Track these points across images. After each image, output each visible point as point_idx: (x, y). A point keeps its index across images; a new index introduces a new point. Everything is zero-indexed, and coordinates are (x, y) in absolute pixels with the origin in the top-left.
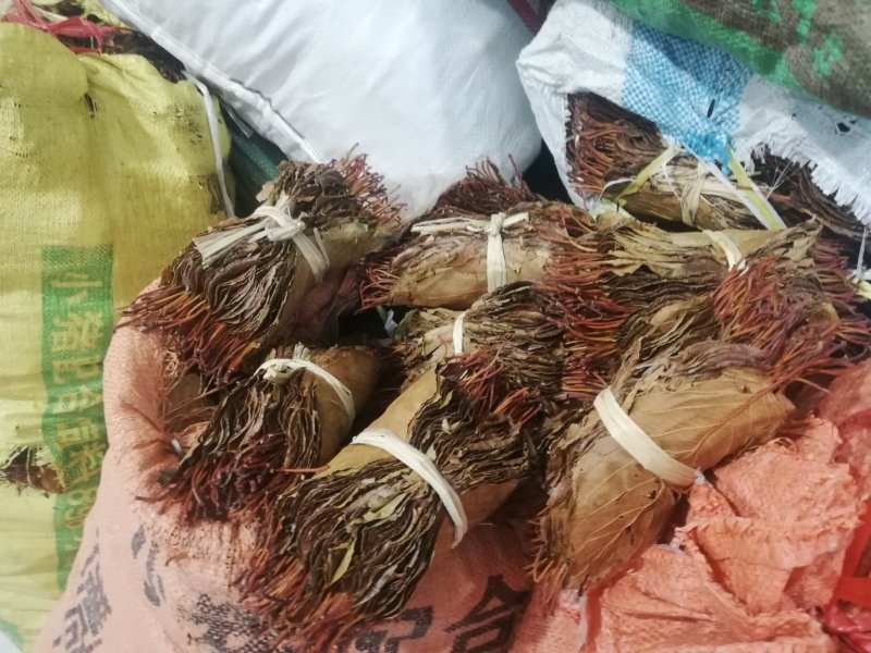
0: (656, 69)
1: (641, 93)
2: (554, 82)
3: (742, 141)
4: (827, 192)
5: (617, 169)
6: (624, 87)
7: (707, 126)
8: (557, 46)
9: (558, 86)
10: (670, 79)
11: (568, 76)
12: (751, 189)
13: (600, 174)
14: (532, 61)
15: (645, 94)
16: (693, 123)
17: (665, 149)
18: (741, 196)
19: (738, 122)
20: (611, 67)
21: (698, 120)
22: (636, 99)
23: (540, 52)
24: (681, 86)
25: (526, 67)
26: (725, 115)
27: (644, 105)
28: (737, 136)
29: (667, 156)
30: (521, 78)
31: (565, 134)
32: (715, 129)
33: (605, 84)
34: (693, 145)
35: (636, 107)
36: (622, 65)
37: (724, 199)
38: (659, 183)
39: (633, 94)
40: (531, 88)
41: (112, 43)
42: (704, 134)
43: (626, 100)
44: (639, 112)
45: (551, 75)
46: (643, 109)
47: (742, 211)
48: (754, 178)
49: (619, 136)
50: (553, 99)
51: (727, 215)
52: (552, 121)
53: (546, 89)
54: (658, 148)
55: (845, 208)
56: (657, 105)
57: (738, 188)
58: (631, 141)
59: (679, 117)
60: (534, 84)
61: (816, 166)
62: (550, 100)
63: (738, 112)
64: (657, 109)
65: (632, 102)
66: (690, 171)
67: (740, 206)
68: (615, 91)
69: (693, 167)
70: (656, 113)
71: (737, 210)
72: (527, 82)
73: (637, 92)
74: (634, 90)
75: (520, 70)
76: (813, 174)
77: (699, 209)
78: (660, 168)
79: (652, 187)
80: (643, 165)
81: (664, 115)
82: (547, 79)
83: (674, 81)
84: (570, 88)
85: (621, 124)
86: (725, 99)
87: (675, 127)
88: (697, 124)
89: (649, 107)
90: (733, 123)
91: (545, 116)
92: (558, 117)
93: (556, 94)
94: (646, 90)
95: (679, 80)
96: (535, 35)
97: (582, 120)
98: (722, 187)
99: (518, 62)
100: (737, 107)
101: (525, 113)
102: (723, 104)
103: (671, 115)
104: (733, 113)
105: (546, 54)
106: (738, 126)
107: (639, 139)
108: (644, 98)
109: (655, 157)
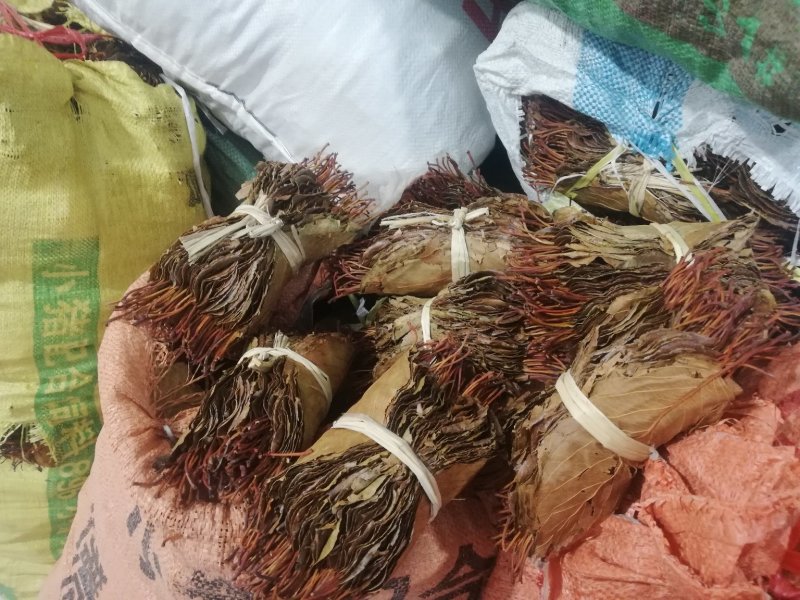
0: (605, 74)
1: (591, 96)
2: (508, 85)
3: (685, 139)
4: (765, 188)
5: (569, 165)
6: (576, 91)
7: (652, 127)
8: (512, 52)
9: (512, 89)
10: (618, 83)
11: (522, 80)
12: (693, 184)
13: (552, 169)
14: (488, 66)
15: (595, 97)
16: (639, 124)
17: (613, 147)
18: (684, 190)
19: (681, 122)
20: (564, 72)
21: (644, 121)
22: (587, 102)
23: (496, 57)
24: (627, 89)
25: (483, 71)
26: (669, 116)
27: (594, 108)
28: (681, 135)
29: (615, 154)
30: (478, 81)
31: (519, 132)
32: (660, 129)
33: (557, 88)
34: (640, 144)
35: (586, 109)
36: (574, 71)
37: (669, 193)
38: (609, 178)
39: (584, 98)
40: (487, 90)
41: (95, 50)
42: (650, 134)
43: (577, 103)
44: (589, 114)
45: (505, 78)
46: (593, 111)
47: (685, 204)
48: (695, 174)
49: (570, 134)
50: (508, 100)
51: (671, 207)
52: (507, 120)
53: (502, 91)
54: (606, 146)
55: (781, 202)
56: (607, 108)
57: (682, 183)
58: (581, 140)
59: (626, 118)
60: (490, 86)
61: (755, 164)
62: (505, 101)
63: (680, 113)
64: (606, 111)
65: (583, 105)
66: (638, 168)
67: (683, 199)
68: (567, 95)
69: (640, 164)
70: (605, 115)
71: (680, 203)
72: (484, 84)
73: (588, 95)
74: (585, 94)
75: (477, 74)
76: (752, 171)
77: (645, 202)
78: (608, 165)
79: (602, 182)
80: (593, 162)
81: (612, 116)
82: (503, 82)
83: (621, 85)
84: (524, 91)
85: (572, 124)
86: (668, 102)
87: (623, 127)
88: (643, 125)
89: (599, 110)
90: (676, 123)
91: (500, 116)
92: (512, 116)
93: (511, 96)
94: (596, 94)
95: (626, 84)
96: (492, 42)
97: (535, 120)
98: (667, 182)
99: (475, 66)
100: (680, 109)
101: (480, 111)
102: (666, 106)
103: (620, 117)
104: (676, 114)
105: (502, 59)
106: (681, 126)
107: (589, 138)
108: (594, 101)
109: (604, 154)
